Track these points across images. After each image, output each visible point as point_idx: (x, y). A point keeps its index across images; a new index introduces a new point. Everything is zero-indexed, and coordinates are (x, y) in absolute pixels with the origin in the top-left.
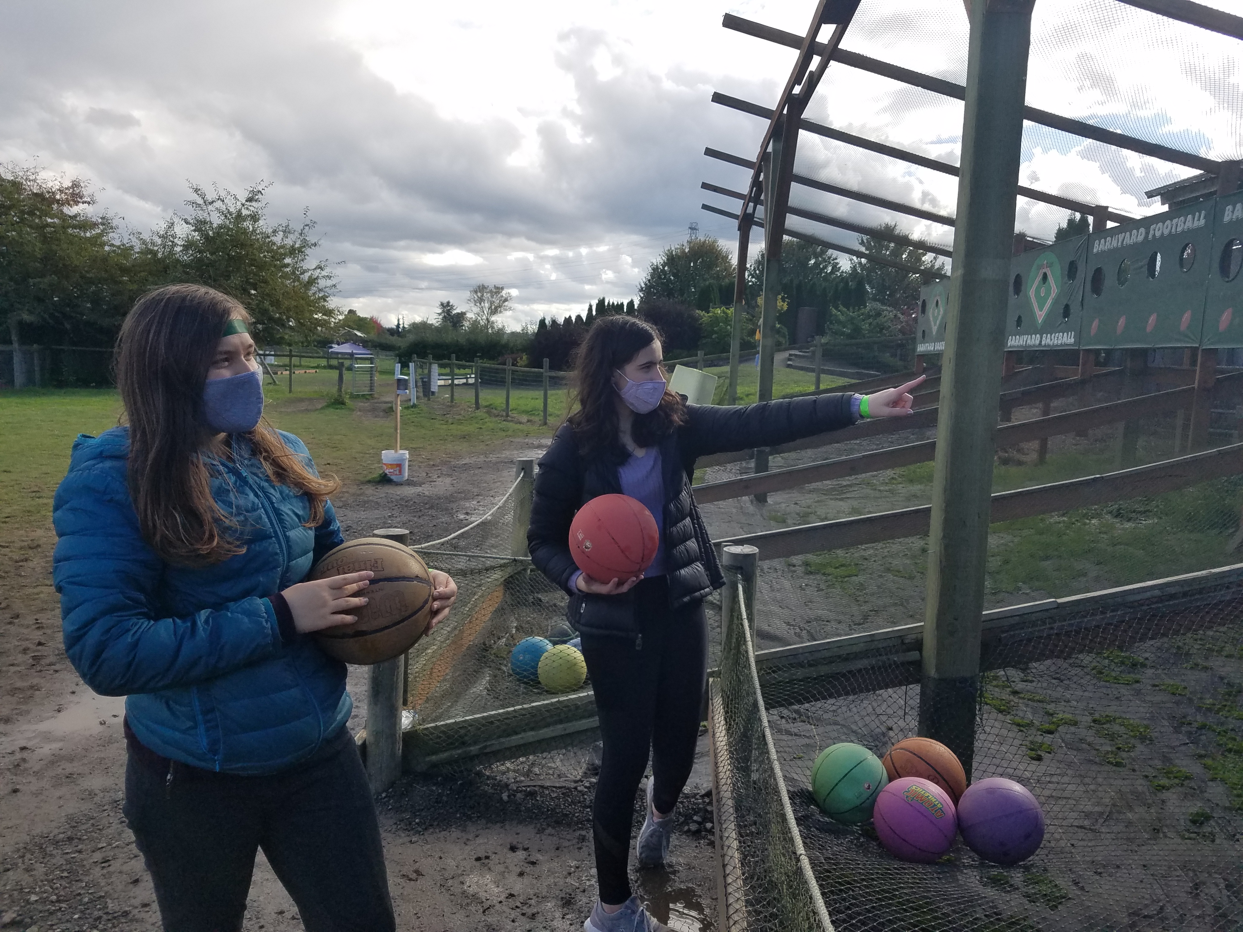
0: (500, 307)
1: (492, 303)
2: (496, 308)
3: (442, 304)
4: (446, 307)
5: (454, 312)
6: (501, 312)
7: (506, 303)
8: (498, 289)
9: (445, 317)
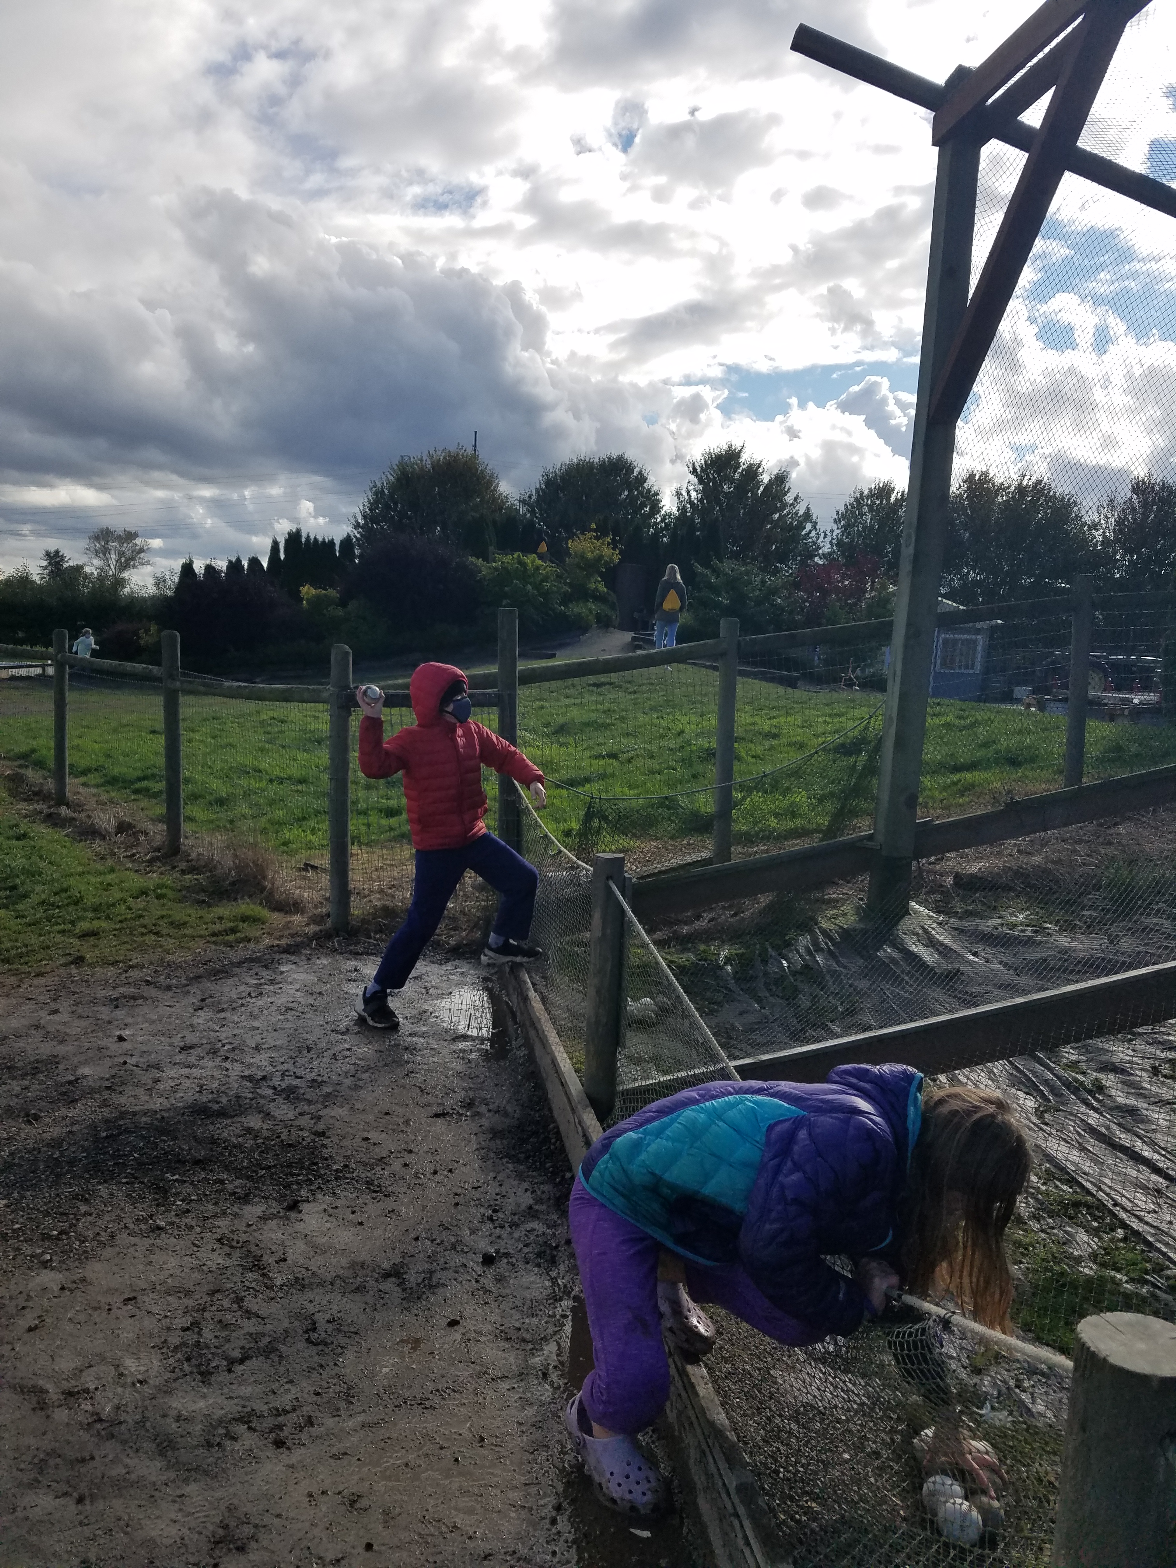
0: (133, 559)
1: (121, 554)
2: (128, 561)
3: (48, 554)
4: (54, 559)
5: (66, 565)
6: (134, 567)
7: (142, 555)
8: (130, 536)
9: (52, 571)
